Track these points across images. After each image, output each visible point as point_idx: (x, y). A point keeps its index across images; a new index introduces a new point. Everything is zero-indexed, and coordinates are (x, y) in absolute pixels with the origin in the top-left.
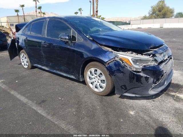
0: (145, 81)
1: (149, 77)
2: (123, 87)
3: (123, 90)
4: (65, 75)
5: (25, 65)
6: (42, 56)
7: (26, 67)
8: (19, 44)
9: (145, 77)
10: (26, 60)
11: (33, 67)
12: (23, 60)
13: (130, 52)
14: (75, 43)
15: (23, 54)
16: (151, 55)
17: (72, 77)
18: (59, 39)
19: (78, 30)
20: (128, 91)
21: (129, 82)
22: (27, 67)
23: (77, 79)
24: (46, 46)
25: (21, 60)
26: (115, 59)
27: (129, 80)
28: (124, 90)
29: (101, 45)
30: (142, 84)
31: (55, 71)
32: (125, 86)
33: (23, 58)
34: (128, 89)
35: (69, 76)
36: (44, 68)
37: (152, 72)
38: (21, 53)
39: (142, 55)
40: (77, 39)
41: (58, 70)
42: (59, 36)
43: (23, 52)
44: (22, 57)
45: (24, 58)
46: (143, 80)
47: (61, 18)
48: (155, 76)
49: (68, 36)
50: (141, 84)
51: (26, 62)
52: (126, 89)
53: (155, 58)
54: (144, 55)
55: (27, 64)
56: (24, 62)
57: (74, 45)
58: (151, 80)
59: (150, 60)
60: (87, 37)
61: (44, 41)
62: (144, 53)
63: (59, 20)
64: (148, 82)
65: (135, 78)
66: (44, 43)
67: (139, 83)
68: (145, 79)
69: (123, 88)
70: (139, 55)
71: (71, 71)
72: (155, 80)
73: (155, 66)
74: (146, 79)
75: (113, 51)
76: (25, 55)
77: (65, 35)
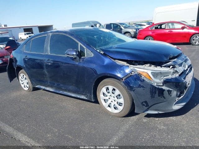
0: (168, 95)
1: (171, 91)
2: (144, 103)
3: (144, 107)
4: (73, 95)
5: (25, 87)
6: (46, 75)
7: (26, 89)
8: (17, 64)
9: (168, 90)
10: (27, 81)
11: (35, 89)
12: (22, 81)
13: (148, 65)
14: (84, 58)
15: (22, 75)
16: (171, 67)
17: (83, 97)
18: (66, 56)
19: (86, 44)
20: (150, 108)
21: (151, 97)
22: (28, 89)
23: (89, 99)
24: (50, 64)
25: (20, 82)
26: (132, 74)
27: (150, 95)
28: (146, 106)
29: (115, 59)
30: (165, 98)
31: (61, 92)
32: (146, 102)
33: (22, 80)
34: (149, 106)
35: (79, 97)
36: (48, 89)
37: (175, 84)
38: (20, 74)
39: (161, 67)
40: (87, 54)
41: (66, 90)
42: (66, 52)
43: (22, 73)
44: (22, 77)
45: (24, 79)
46: (166, 93)
47: (65, 32)
48: (178, 89)
49: (76, 52)
50: (163, 98)
51: (26, 83)
52: (147, 105)
53: (175, 69)
54: (164, 67)
55: (28, 86)
56: (24, 83)
57: (83, 61)
58: (174, 93)
59: (171, 72)
60: (98, 51)
61: (47, 59)
62: (163, 65)
63: (63, 34)
64: (171, 96)
65: (157, 92)
66: (48, 60)
67: (161, 97)
68: (167, 93)
69: (144, 105)
70: (158, 67)
71: (81, 90)
72: (179, 93)
73: (177, 78)
74: (169, 93)
75: (128, 65)
76: (24, 76)
77: (72, 50)
